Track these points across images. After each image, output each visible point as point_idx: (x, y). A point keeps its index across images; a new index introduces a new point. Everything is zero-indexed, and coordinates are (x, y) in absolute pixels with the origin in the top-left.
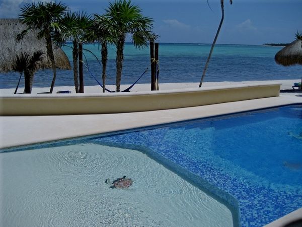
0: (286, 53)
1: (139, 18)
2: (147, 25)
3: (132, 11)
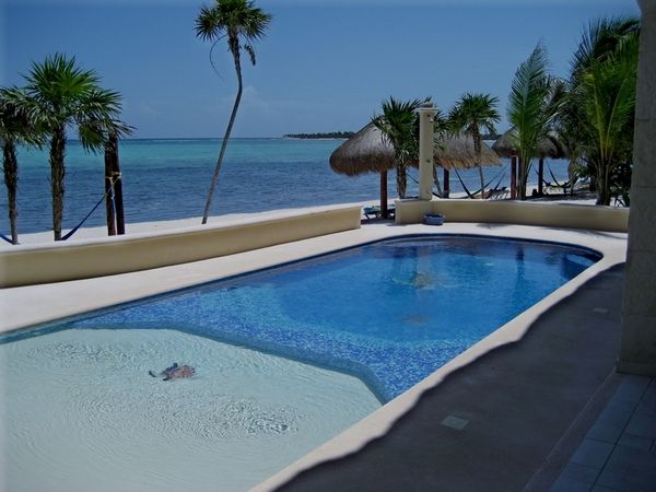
0: (351, 152)
1: (92, 93)
2: (110, 106)
3: (82, 80)
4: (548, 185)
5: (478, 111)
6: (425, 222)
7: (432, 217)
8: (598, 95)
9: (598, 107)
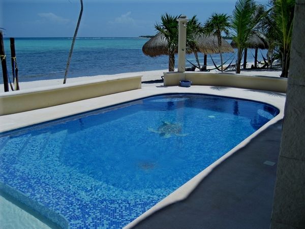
0: (153, 45)
4: (260, 63)
5: (220, 23)
6: (180, 85)
7: (185, 83)
8: (284, 12)
9: (283, 19)
